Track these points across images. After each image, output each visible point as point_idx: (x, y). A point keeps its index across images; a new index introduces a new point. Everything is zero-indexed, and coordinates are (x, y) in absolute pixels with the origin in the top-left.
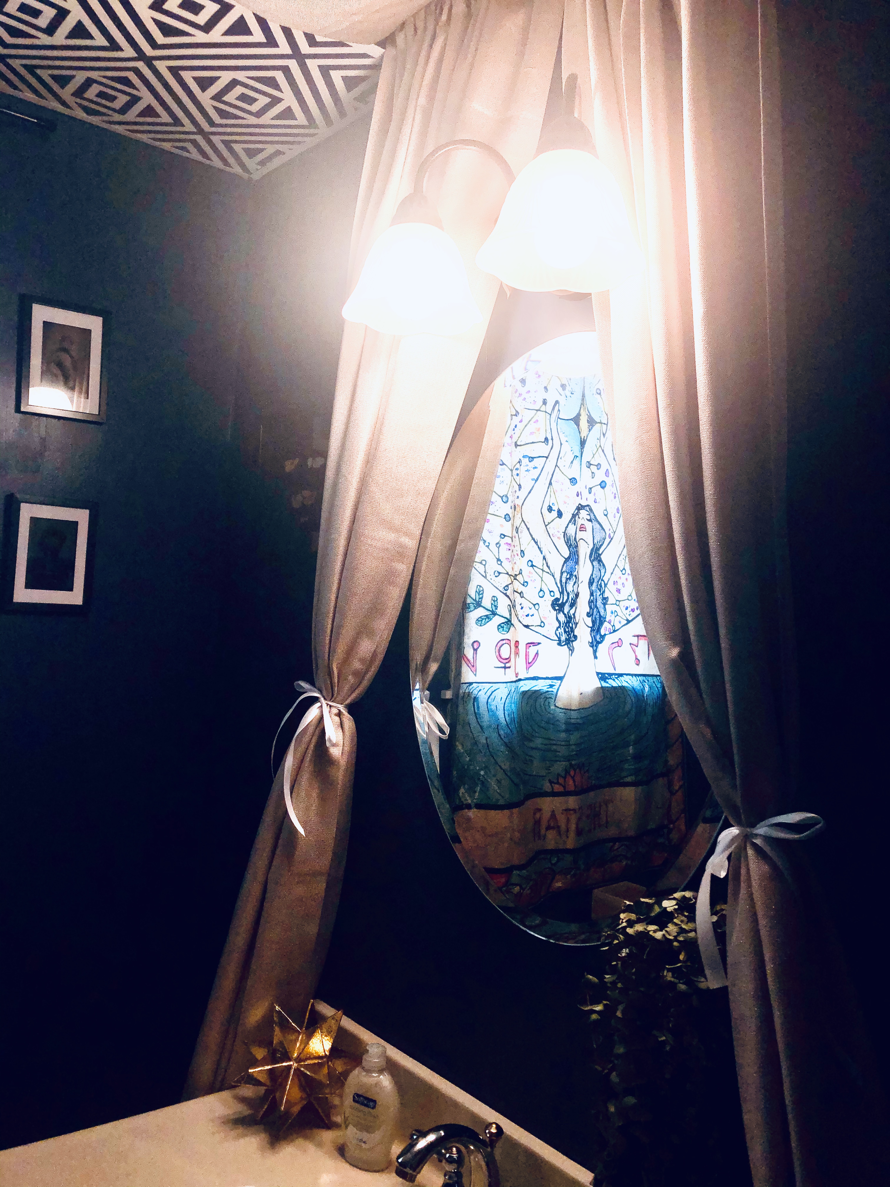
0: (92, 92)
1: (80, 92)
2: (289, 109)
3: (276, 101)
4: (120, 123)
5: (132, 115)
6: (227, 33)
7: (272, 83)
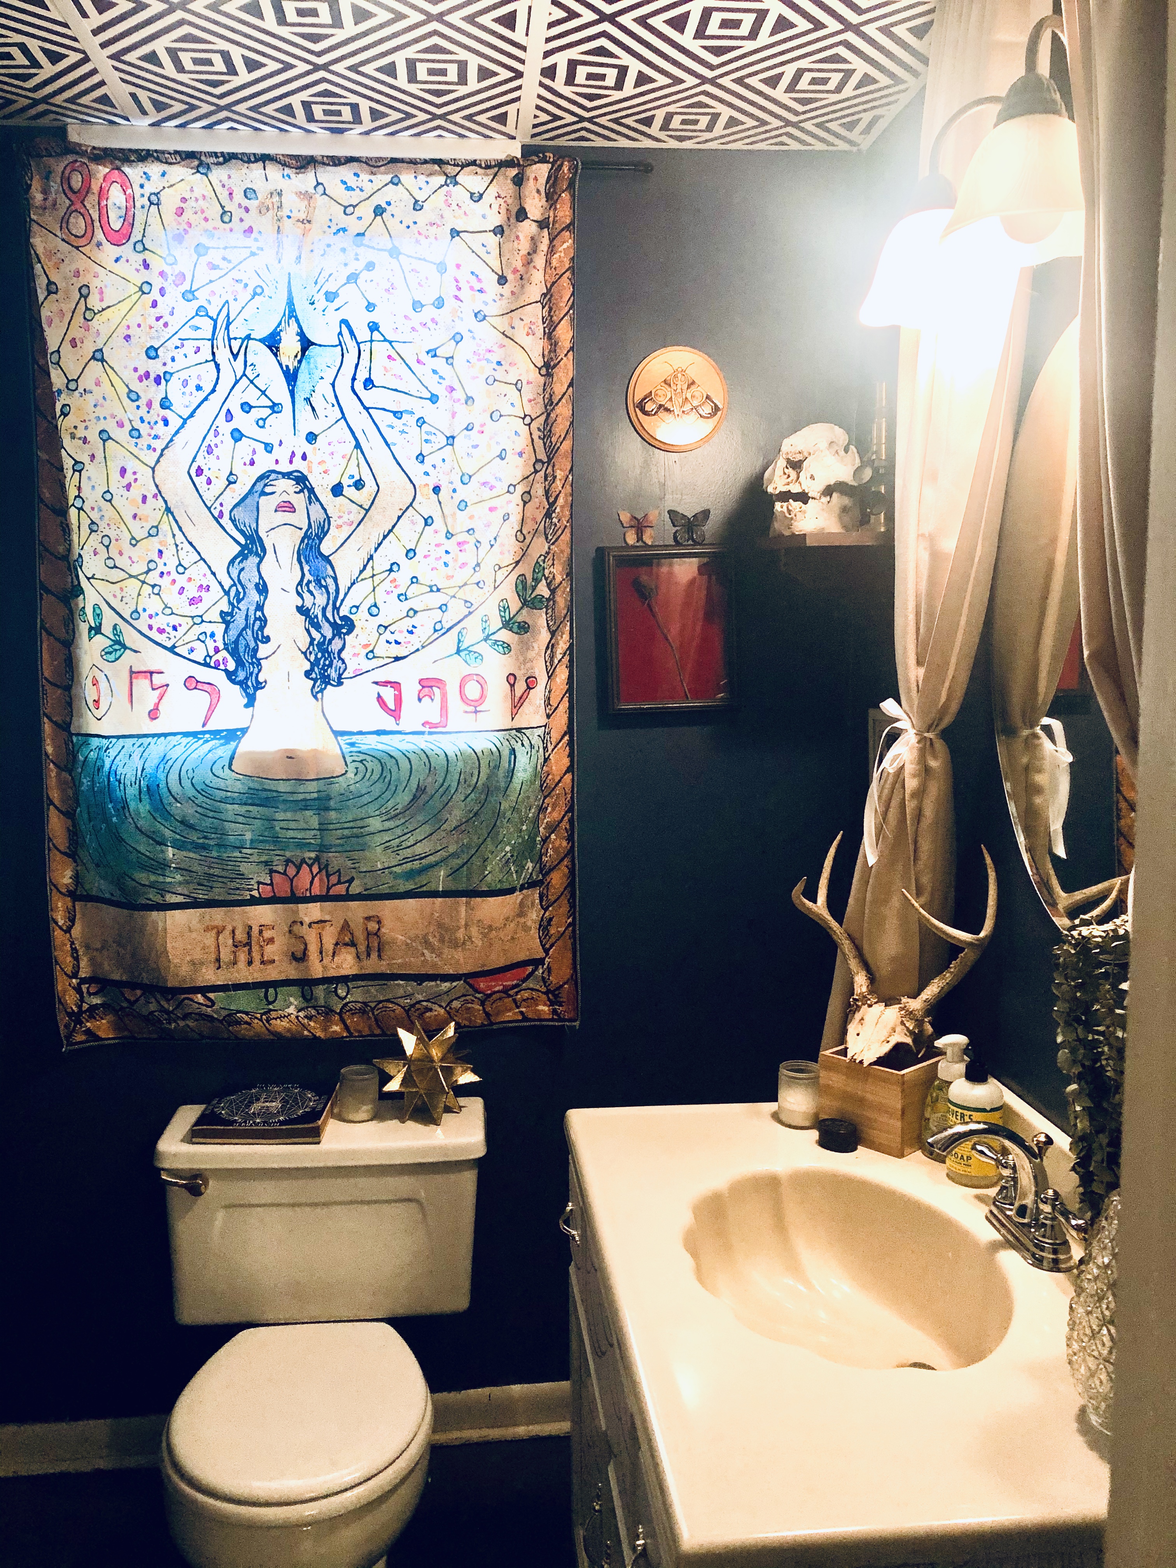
0: (676, 123)
1: (665, 127)
2: (866, 75)
3: (849, 73)
4: (712, 140)
5: (719, 129)
6: (772, 34)
7: (837, 59)
